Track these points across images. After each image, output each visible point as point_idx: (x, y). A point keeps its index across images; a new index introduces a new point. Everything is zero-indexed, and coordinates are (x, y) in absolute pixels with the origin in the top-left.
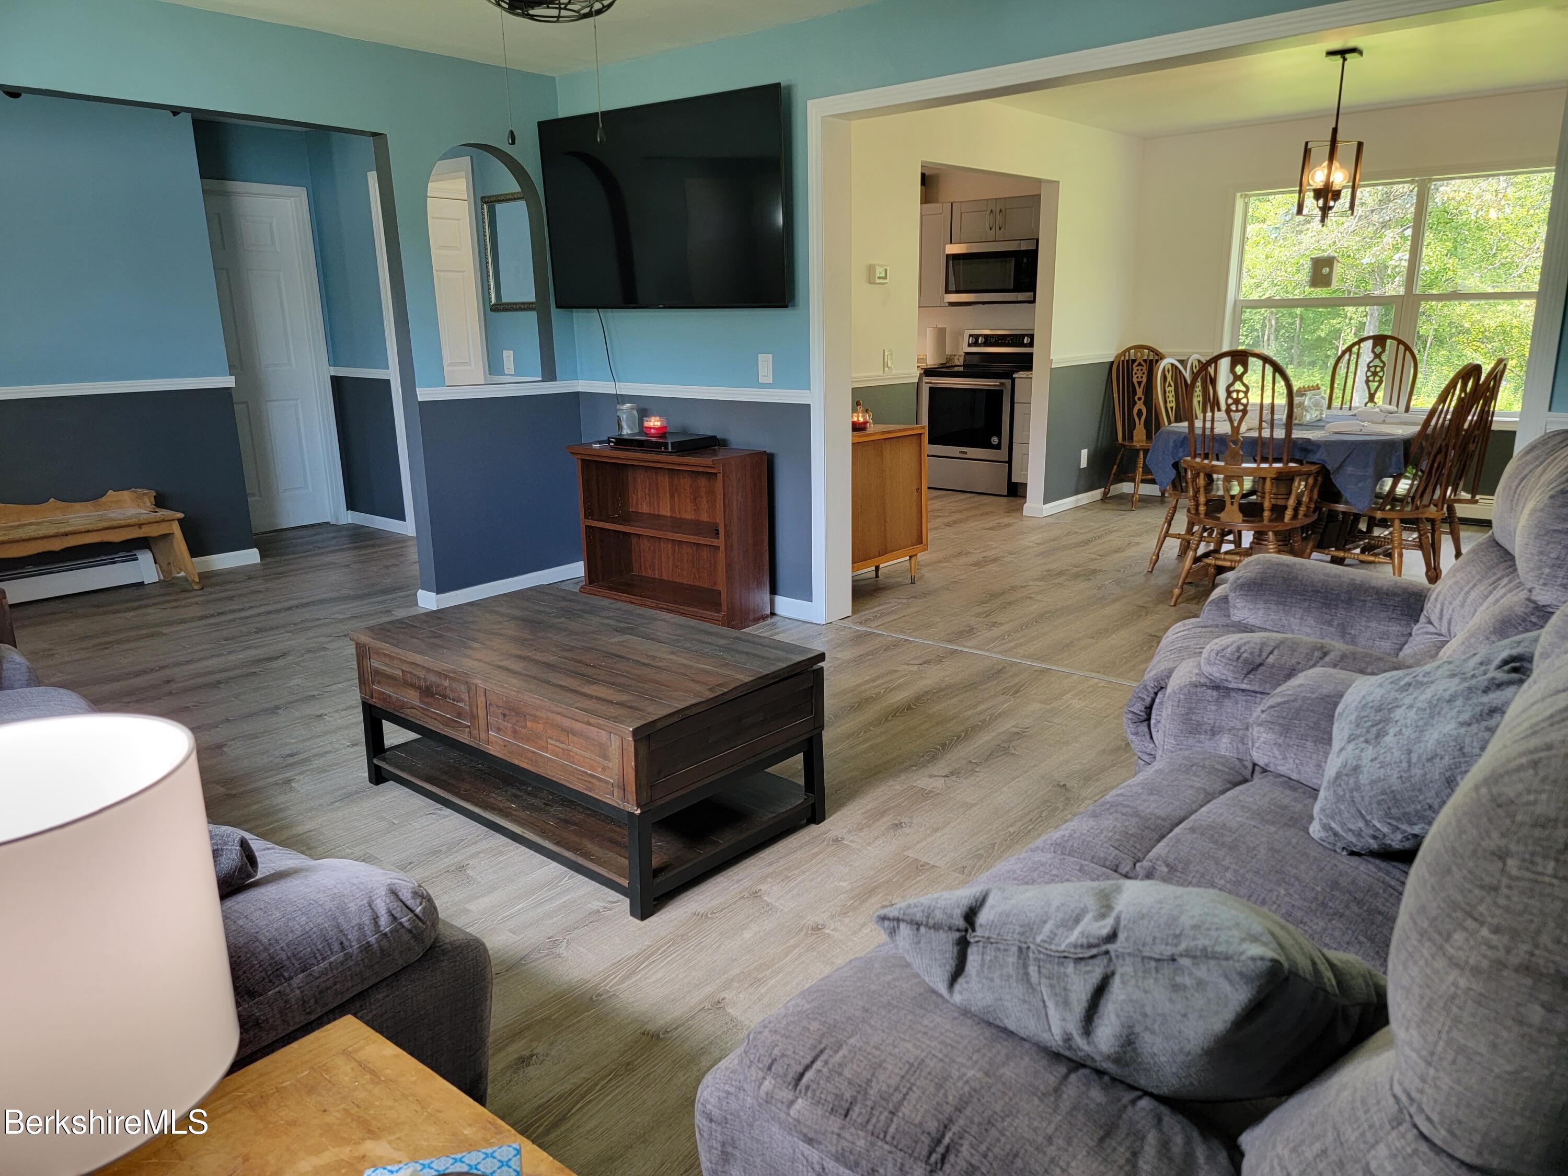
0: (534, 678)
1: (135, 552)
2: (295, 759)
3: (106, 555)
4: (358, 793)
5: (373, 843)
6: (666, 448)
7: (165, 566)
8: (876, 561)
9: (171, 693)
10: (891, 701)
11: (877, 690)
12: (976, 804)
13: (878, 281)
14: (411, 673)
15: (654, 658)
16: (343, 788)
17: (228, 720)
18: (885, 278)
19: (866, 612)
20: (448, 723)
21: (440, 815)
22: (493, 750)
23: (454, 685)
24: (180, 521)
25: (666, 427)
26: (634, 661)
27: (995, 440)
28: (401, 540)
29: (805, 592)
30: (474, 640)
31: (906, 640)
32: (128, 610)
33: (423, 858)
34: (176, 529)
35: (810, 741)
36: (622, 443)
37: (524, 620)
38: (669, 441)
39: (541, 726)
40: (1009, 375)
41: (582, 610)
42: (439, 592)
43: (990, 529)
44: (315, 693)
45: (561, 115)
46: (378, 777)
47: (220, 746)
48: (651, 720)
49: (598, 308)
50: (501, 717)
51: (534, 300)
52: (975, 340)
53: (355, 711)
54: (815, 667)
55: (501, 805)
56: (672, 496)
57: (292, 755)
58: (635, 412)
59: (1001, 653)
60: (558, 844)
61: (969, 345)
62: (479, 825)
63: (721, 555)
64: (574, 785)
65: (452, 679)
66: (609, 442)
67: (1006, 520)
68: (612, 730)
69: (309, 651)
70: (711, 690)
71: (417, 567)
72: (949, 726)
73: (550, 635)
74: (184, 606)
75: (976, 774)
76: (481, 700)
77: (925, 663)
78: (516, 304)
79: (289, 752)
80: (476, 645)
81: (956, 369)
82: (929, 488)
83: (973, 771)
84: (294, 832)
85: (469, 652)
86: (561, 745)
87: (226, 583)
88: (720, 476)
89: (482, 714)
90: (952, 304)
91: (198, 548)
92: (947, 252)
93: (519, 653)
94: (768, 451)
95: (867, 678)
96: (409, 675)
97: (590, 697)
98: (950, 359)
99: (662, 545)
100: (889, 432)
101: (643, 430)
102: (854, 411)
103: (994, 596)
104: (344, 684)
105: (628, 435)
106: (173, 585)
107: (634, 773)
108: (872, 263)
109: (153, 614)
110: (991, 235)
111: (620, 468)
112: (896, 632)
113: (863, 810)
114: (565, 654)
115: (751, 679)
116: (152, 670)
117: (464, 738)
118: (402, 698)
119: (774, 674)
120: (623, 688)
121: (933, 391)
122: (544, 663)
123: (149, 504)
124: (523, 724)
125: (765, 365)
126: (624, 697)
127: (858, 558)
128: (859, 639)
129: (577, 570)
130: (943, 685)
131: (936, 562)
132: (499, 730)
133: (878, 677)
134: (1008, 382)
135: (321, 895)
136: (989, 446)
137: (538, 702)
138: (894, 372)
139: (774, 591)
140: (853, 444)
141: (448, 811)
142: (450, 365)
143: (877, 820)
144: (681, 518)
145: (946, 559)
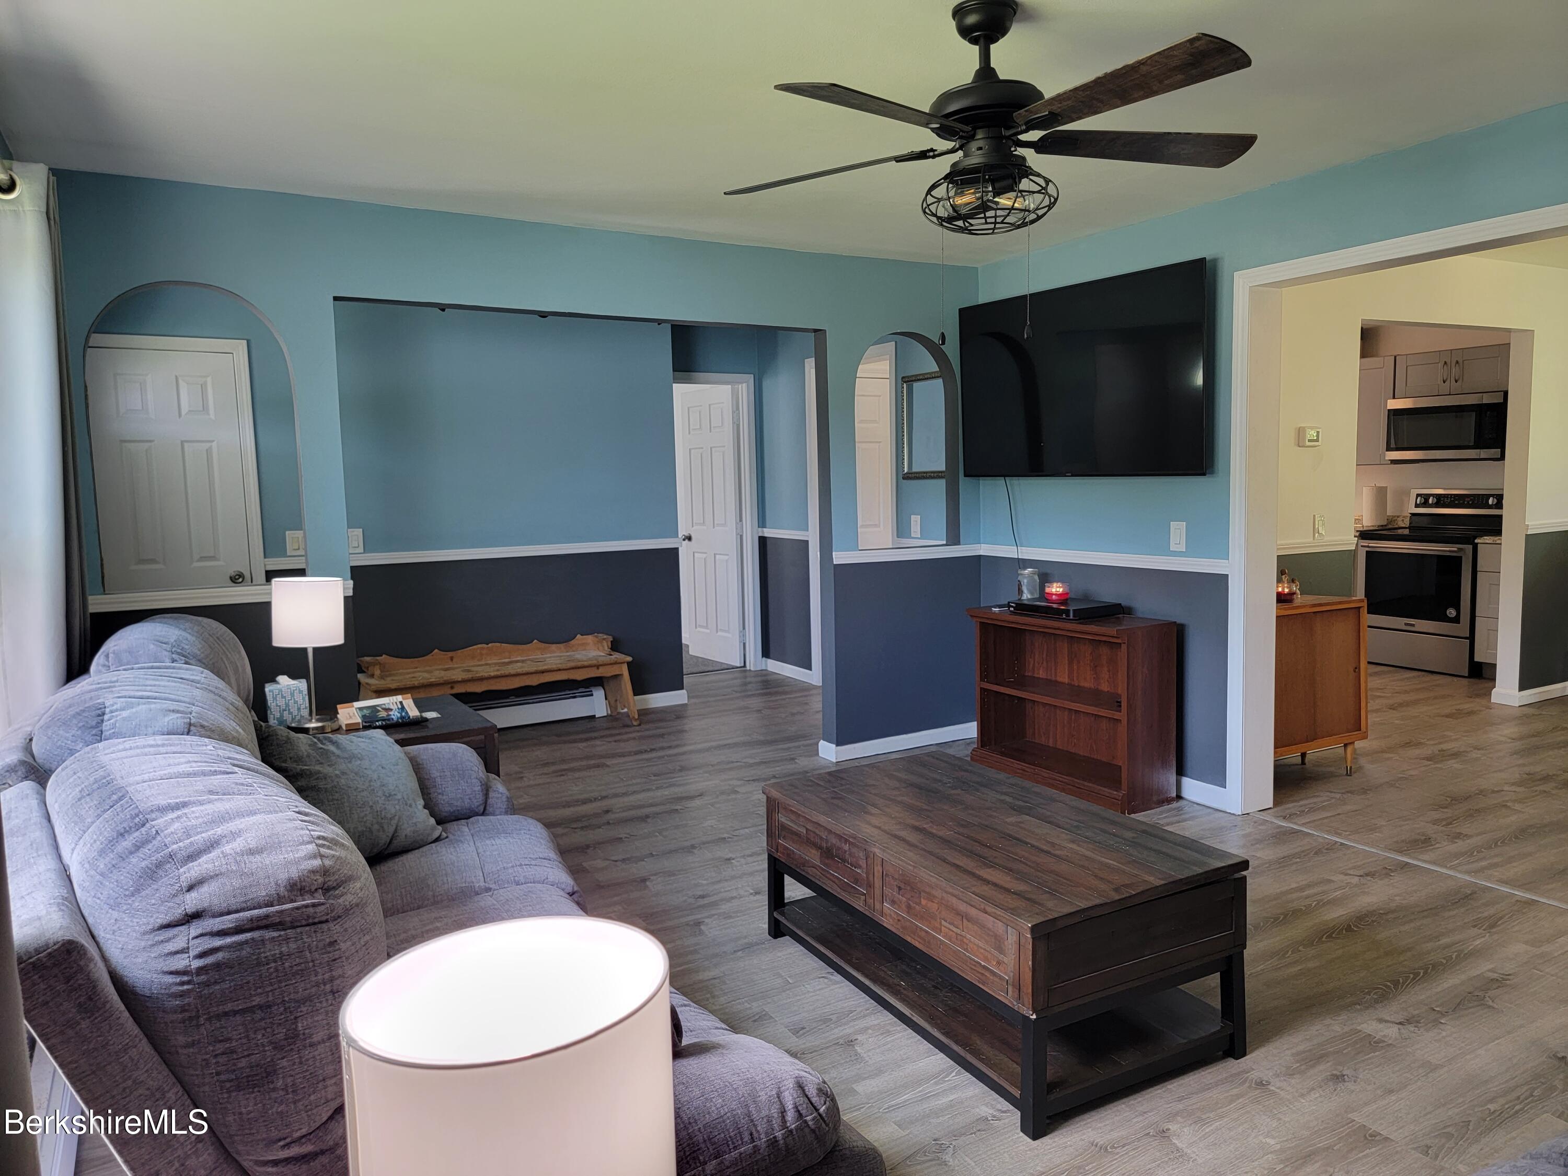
0: (931, 853)
1: (592, 689)
2: (706, 901)
3: (570, 690)
4: (758, 944)
5: (769, 1000)
6: (1068, 615)
7: (612, 702)
8: (1302, 748)
9: (608, 823)
10: (1325, 918)
11: (1307, 902)
12: (1442, 1066)
13: (1308, 444)
14: (814, 833)
15: (1053, 845)
16: (746, 937)
17: (652, 855)
18: (1317, 440)
19: (1291, 805)
20: (845, 887)
21: (831, 980)
22: (887, 923)
23: (854, 850)
24: (629, 663)
25: (1067, 594)
26: (1033, 846)
27: (1452, 612)
28: (806, 689)
29: (1218, 776)
30: (874, 805)
31: (1342, 844)
32: (582, 741)
33: (814, 1025)
34: (625, 667)
35: (1229, 959)
36: (1022, 608)
37: (920, 788)
38: (1071, 608)
39: (935, 906)
40: (1469, 540)
41: (978, 783)
42: (839, 743)
43: (1447, 716)
44: (726, 835)
45: (980, 303)
46: (777, 930)
47: (644, 880)
48: (1051, 917)
49: (1005, 476)
50: (896, 889)
51: (943, 468)
52: (1424, 500)
53: (759, 858)
54: (1237, 876)
55: (891, 981)
56: (1071, 663)
57: (703, 897)
58: (1036, 577)
59: (1468, 872)
60: (946, 1034)
61: (1417, 506)
62: (868, 998)
63: (1123, 728)
64: (967, 975)
65: (851, 843)
66: (1009, 606)
67: (1467, 706)
68: (1009, 923)
69: (722, 793)
70: (1116, 890)
71: (820, 716)
72: (1402, 959)
73: (945, 807)
74: (624, 741)
75: (1442, 1027)
76: (878, 868)
77: (1367, 875)
78: (926, 473)
79: (701, 893)
80: (874, 811)
81: (1400, 532)
82: (1369, 663)
83: (1437, 1023)
84: (701, 977)
85: (868, 817)
86: (954, 929)
87: (661, 720)
88: (1124, 647)
89: (878, 883)
90: (1394, 462)
91: (640, 688)
92: (1389, 407)
93: (917, 824)
94: (1178, 622)
95: (1294, 885)
96: (812, 833)
97: (987, 882)
98: (1391, 520)
99: (1058, 711)
100: (1320, 605)
101: (1044, 596)
102: (1279, 581)
103: (1455, 800)
104: (751, 829)
105: (1028, 600)
106: (616, 719)
107: (1031, 974)
108: (1303, 425)
109: (601, 746)
110: (1445, 388)
111: (1017, 633)
112: (1329, 832)
113: (1294, 1051)
114: (961, 830)
115: (1163, 882)
116: (596, 799)
117: (858, 904)
118: (804, 856)
119: (1187, 880)
120: (1021, 876)
121: (1370, 555)
122: (940, 837)
123: (606, 648)
124: (918, 901)
125: (1178, 533)
126: (1021, 887)
127: (1280, 742)
128: (1282, 836)
129: (970, 730)
130: (1393, 905)
131: (1377, 752)
132: (893, 902)
133: (1309, 886)
134: (1469, 548)
135: (735, 1078)
136: (1443, 618)
137: (934, 880)
138: (1325, 539)
139: (1181, 771)
140: (1277, 617)
141: (838, 978)
142: (862, 526)
143: (1313, 1066)
144: (1079, 686)
145: (1390, 749)
